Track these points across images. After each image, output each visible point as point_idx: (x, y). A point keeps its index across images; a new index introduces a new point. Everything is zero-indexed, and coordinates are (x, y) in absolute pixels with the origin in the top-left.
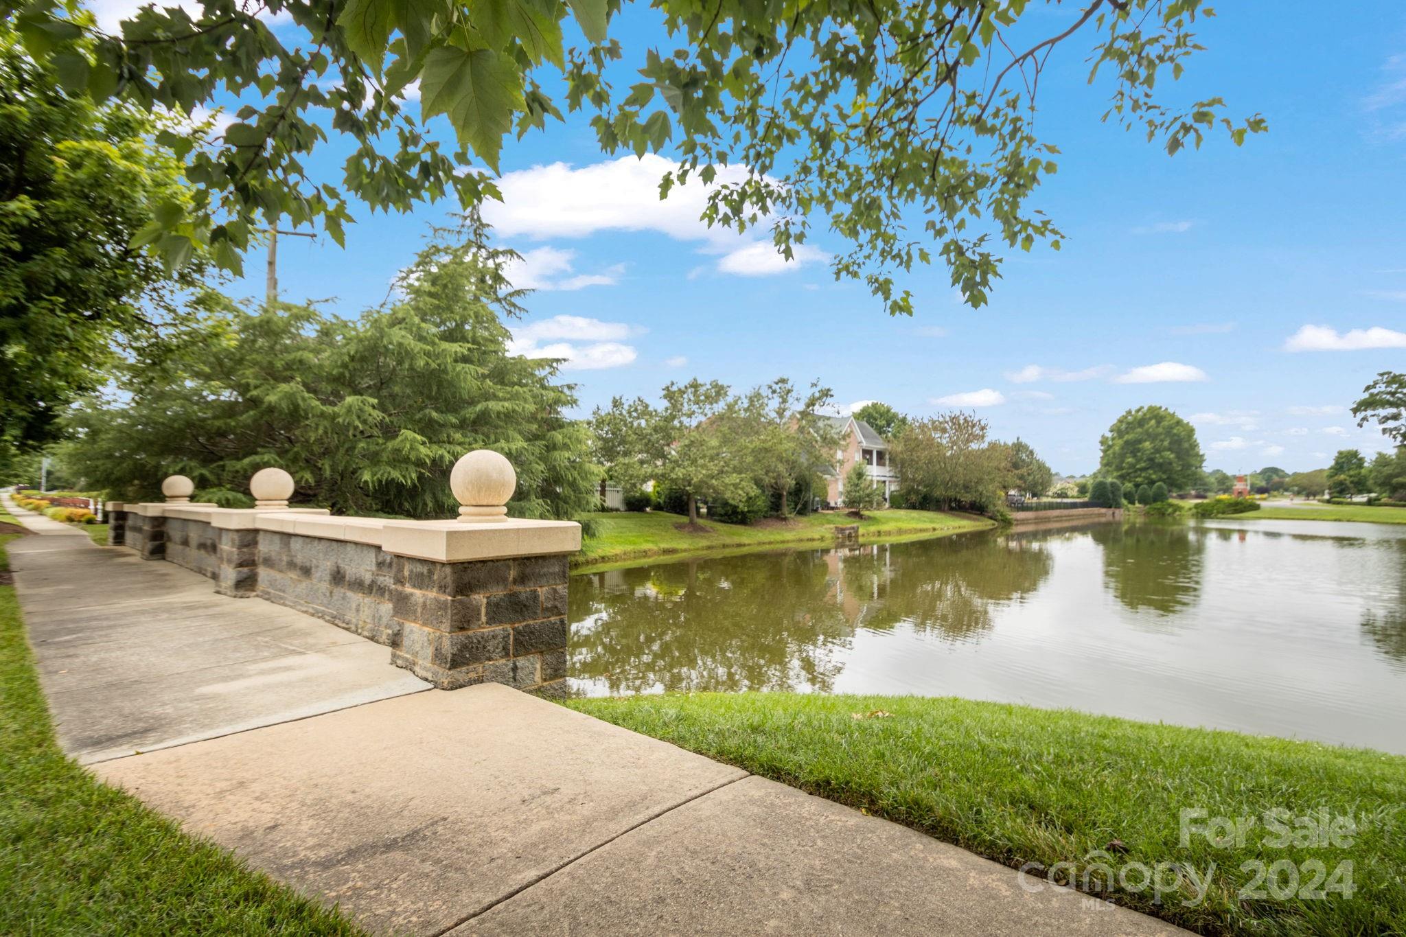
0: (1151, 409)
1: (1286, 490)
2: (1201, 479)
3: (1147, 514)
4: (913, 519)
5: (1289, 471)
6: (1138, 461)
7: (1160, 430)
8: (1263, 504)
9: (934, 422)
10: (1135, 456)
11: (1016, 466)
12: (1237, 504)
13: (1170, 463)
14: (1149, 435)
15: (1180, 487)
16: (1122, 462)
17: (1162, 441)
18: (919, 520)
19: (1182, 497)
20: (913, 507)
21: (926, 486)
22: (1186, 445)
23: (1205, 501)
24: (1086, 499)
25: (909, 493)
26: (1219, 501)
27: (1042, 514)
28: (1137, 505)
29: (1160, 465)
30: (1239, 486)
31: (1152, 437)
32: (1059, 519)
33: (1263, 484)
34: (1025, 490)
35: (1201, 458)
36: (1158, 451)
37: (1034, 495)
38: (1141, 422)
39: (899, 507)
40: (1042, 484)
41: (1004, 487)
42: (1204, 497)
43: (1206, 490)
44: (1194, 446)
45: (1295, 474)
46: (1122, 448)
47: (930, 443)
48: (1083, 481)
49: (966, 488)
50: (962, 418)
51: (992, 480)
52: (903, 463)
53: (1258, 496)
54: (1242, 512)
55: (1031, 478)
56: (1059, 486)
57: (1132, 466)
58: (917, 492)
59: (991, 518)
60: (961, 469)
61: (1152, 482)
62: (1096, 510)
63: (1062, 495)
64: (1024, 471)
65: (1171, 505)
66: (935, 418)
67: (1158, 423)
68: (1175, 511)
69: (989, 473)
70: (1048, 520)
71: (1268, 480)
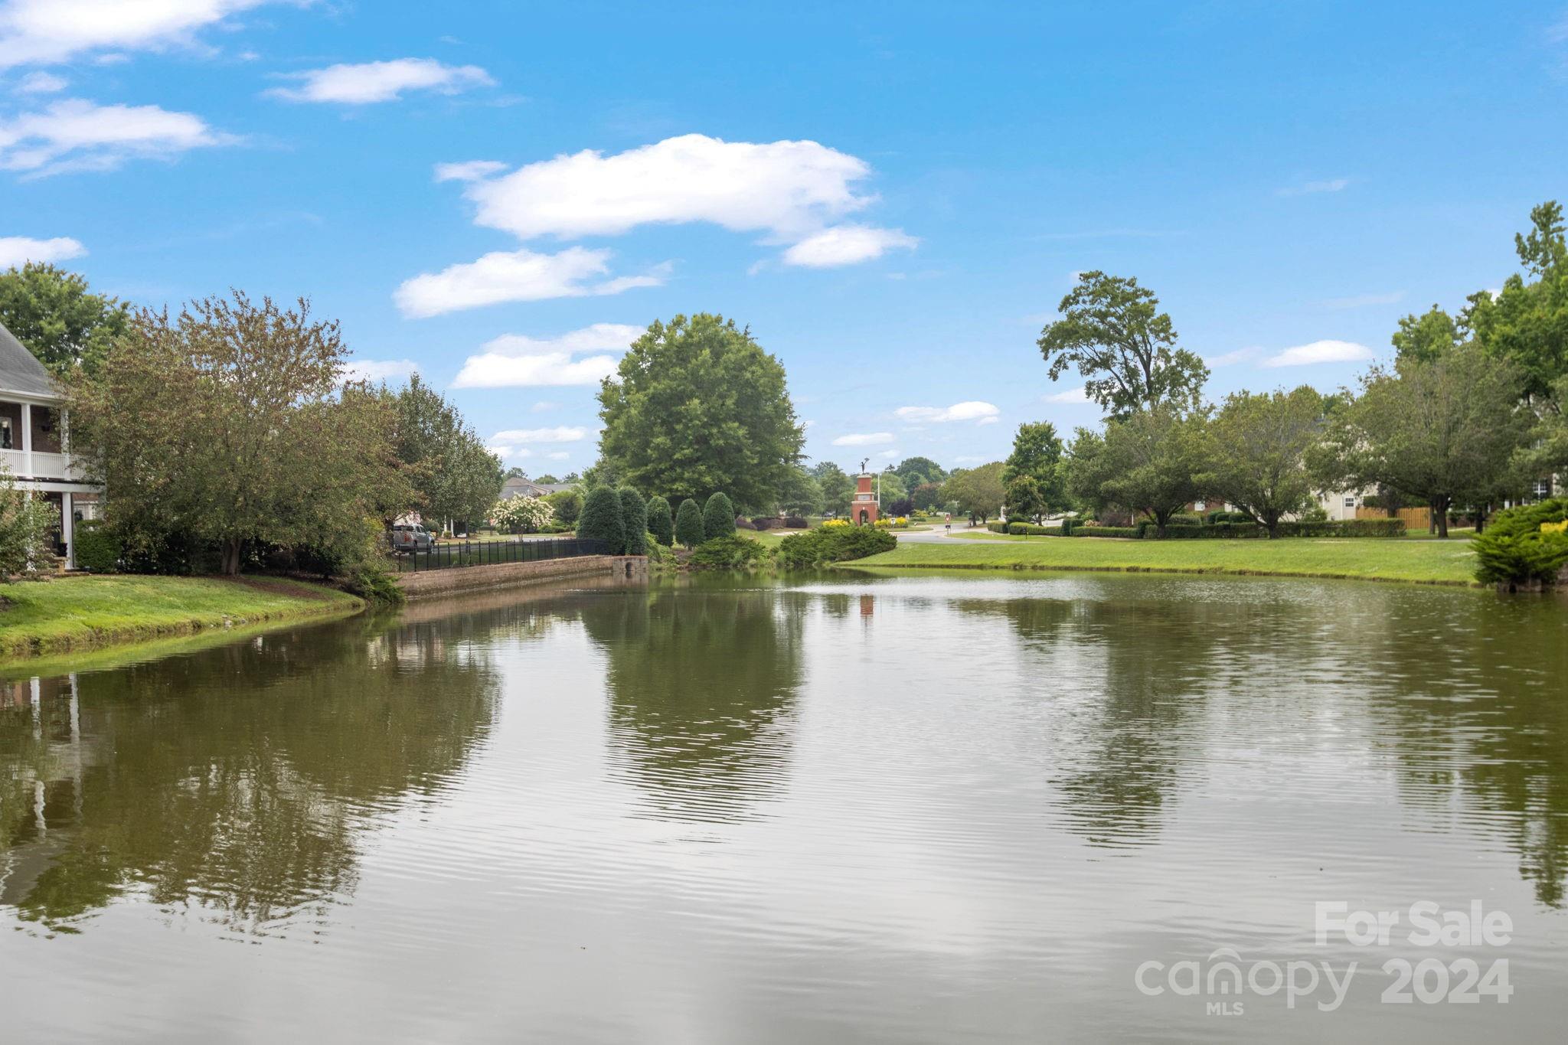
0: (702, 322)
1: (940, 507)
2: (796, 484)
3: (695, 566)
4: (139, 599)
5: (947, 467)
6: (677, 444)
7: (720, 372)
8: (901, 536)
9: (196, 330)
10: (670, 432)
11: (408, 451)
12: (856, 537)
13: (739, 450)
14: (698, 382)
15: (757, 504)
16: (646, 444)
17: (722, 396)
18: (155, 603)
19: (761, 525)
20: (142, 567)
21: (179, 508)
22: (769, 408)
23: (802, 533)
24: (574, 535)
25: (129, 526)
26: (825, 532)
27: (471, 573)
28: (676, 545)
29: (720, 452)
30: (862, 499)
31: (704, 387)
32: (511, 584)
33: (904, 494)
34: (439, 515)
35: (795, 437)
36: (715, 420)
37: (460, 528)
38: (682, 352)
39: (101, 570)
40: (472, 498)
41: (381, 508)
42: (802, 525)
43: (806, 510)
44: (784, 411)
45: (956, 472)
46: (646, 412)
47: (184, 388)
48: (568, 490)
49: (285, 510)
50: (270, 320)
51: (351, 488)
52: (111, 439)
53: (894, 521)
54: (865, 554)
55: (446, 483)
56: (514, 505)
57: (665, 454)
58: (153, 527)
59: (349, 589)
60: (268, 461)
61: (704, 493)
62: (593, 560)
63: (520, 524)
64: (426, 465)
65: (739, 544)
66: (200, 319)
67: (717, 355)
68: (747, 557)
69: (344, 471)
70: (485, 588)
71: (912, 485)
